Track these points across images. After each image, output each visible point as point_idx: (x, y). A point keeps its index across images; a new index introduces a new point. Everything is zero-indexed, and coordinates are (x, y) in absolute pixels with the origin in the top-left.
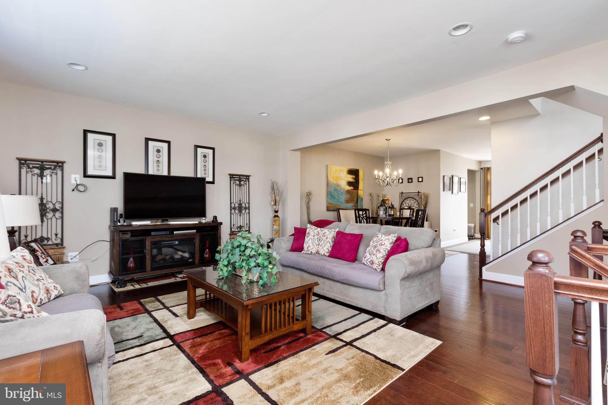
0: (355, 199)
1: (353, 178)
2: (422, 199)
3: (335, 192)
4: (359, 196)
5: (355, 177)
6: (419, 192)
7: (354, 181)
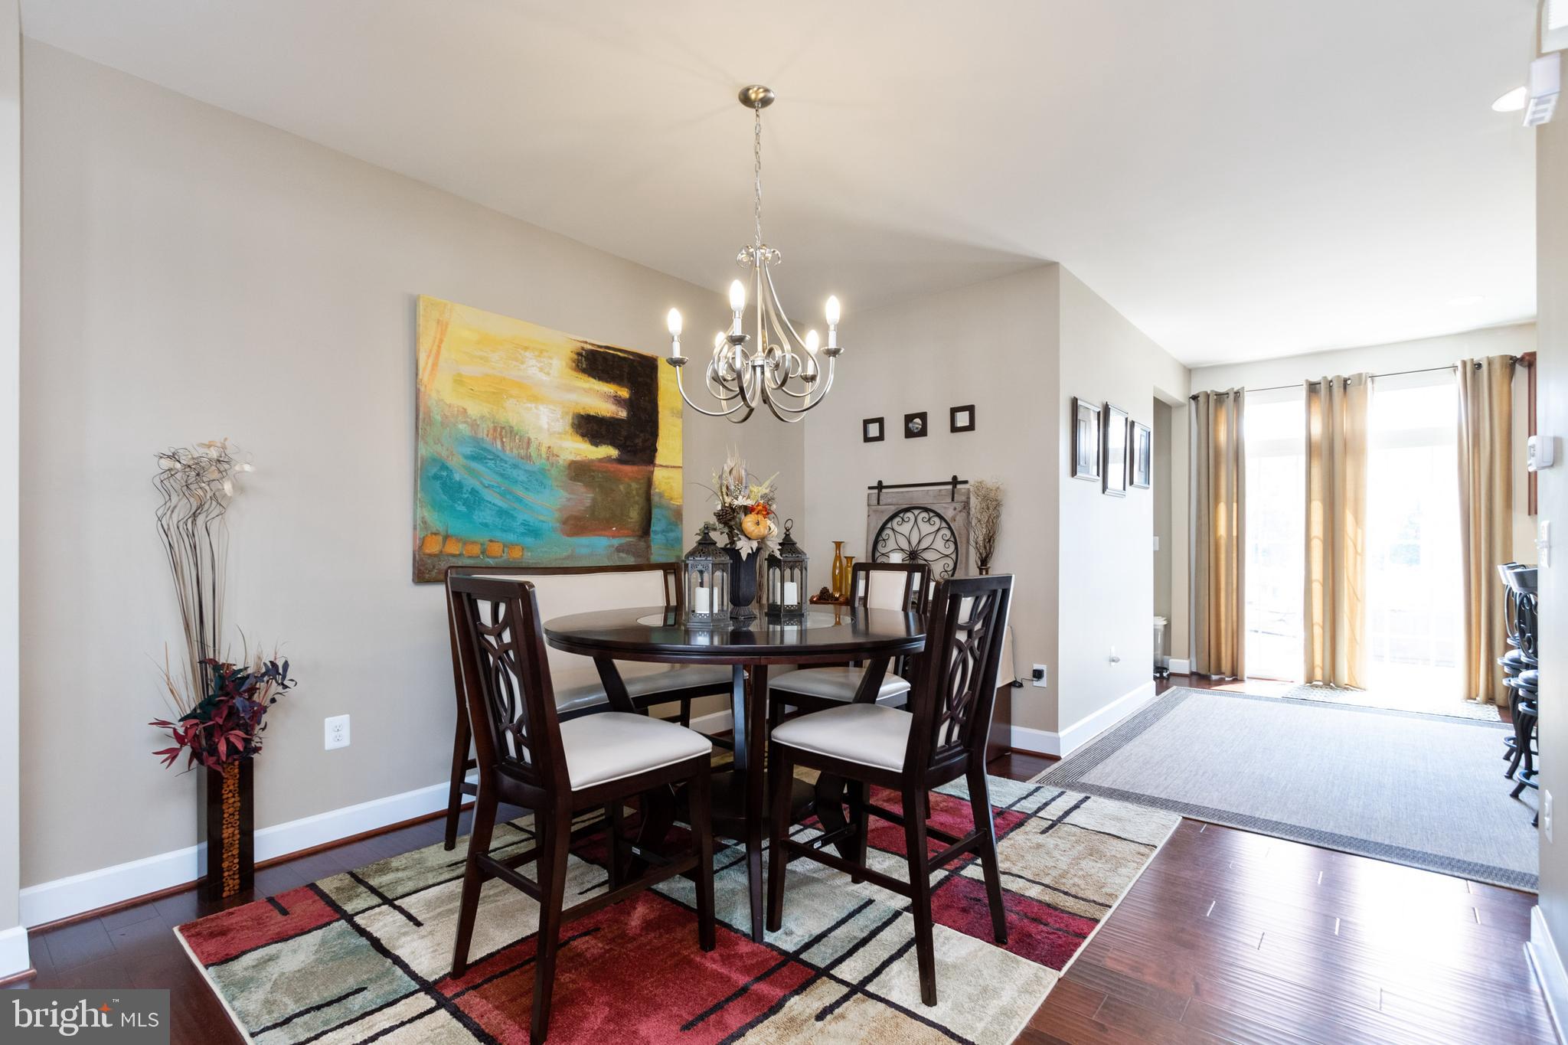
0: (634, 515)
1: (618, 401)
2: (973, 511)
3: (474, 465)
4: (655, 499)
5: (631, 395)
6: (955, 482)
7: (623, 414)
